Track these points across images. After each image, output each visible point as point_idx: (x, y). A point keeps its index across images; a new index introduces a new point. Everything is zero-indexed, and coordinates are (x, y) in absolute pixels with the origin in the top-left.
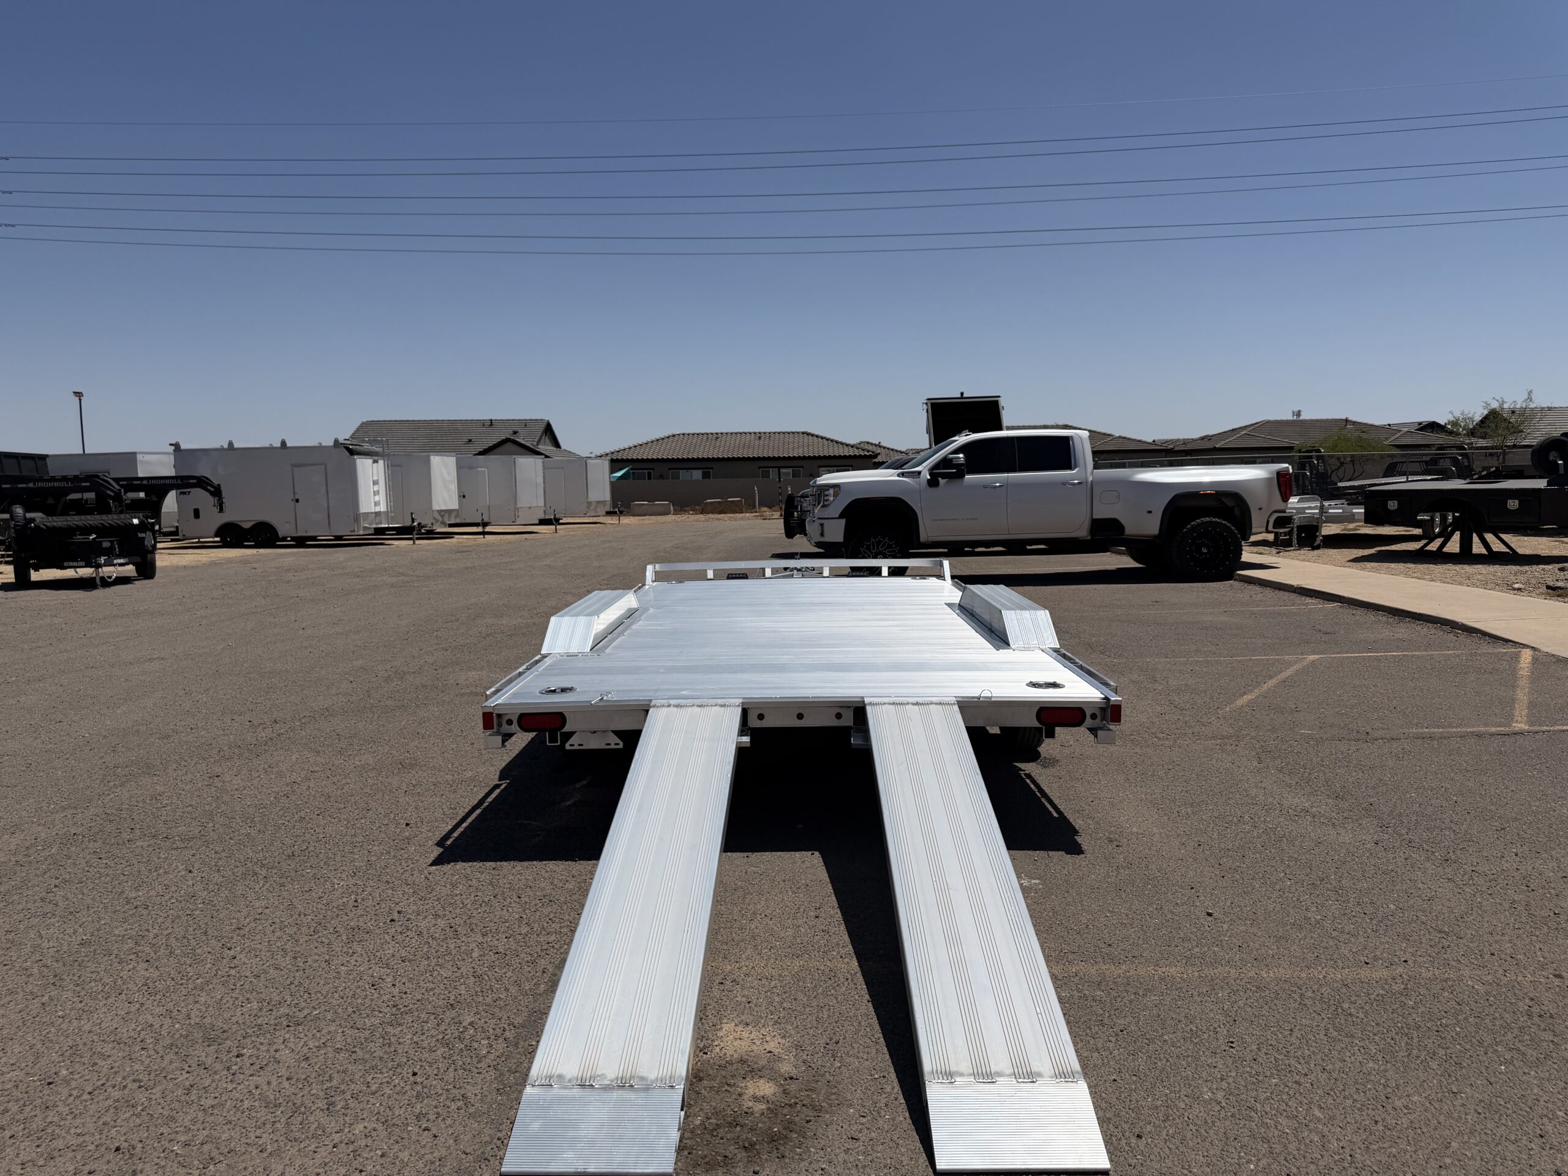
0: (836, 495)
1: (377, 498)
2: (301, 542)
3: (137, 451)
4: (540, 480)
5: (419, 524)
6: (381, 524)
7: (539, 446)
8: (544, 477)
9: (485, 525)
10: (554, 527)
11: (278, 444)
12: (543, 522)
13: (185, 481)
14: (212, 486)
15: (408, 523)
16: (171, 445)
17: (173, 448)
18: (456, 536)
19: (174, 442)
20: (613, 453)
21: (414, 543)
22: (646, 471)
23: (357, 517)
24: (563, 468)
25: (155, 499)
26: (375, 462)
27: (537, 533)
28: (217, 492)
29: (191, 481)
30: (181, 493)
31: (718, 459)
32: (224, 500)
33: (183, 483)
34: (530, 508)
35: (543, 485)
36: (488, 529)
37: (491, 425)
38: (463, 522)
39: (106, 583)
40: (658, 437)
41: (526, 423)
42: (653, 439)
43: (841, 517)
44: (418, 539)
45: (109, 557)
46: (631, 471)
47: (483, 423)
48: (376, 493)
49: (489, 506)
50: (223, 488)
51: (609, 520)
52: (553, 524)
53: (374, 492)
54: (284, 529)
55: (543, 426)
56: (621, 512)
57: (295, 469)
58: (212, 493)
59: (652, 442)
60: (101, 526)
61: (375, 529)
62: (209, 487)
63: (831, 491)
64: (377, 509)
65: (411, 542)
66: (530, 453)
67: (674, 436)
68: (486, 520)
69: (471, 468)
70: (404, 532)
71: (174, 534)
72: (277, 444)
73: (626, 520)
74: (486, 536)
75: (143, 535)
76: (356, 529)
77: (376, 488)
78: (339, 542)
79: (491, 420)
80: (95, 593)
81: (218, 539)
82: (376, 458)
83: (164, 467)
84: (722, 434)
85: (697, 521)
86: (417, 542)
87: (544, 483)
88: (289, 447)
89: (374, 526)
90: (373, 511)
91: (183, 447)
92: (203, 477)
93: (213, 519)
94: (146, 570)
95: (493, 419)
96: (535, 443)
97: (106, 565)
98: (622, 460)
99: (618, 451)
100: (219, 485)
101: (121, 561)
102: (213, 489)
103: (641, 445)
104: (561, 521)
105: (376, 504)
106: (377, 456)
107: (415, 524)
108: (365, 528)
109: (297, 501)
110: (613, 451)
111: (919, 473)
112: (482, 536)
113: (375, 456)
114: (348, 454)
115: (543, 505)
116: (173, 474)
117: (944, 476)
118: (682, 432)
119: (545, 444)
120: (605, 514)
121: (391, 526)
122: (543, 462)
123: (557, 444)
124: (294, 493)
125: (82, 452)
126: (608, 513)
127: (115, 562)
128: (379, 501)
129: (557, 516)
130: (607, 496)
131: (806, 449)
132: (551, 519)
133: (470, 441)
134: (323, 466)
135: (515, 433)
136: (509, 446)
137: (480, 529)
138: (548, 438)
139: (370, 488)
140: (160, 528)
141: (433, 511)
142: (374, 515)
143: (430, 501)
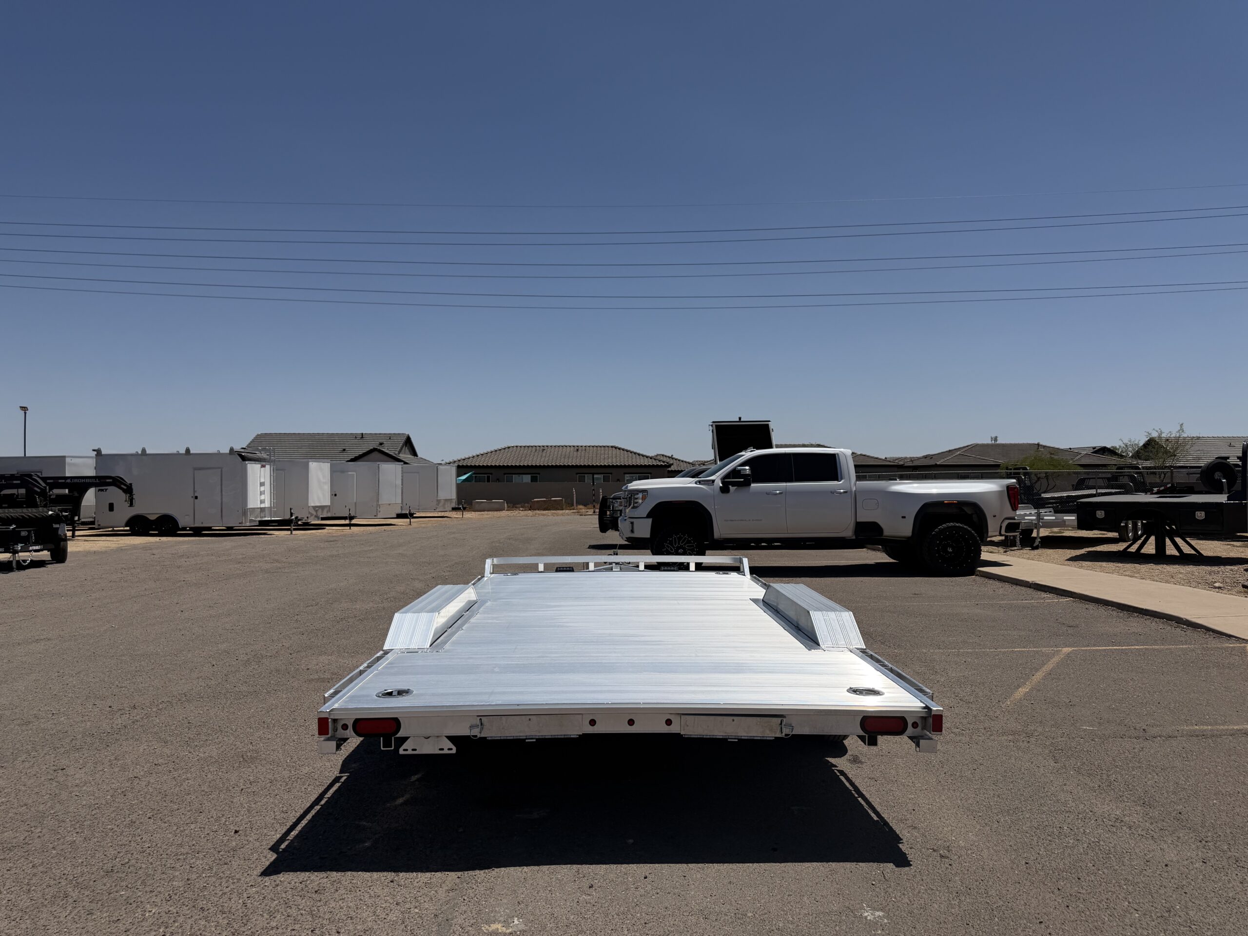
0: (644, 498)
1: (263, 497)
2: (197, 532)
3: (67, 455)
4: (399, 482)
5: (296, 518)
6: (265, 517)
7: (400, 455)
8: (402, 479)
9: (351, 518)
10: (408, 520)
11: (183, 451)
12: (400, 516)
13: (102, 481)
14: (125, 485)
15: (287, 517)
16: (94, 450)
17: (95, 453)
18: (327, 528)
19: (96, 448)
20: (459, 461)
21: (291, 533)
22: (486, 475)
23: (245, 511)
24: (417, 473)
25: (76, 494)
26: (263, 466)
27: (394, 525)
28: (128, 490)
29: (108, 480)
30: (99, 490)
31: (544, 467)
32: (134, 497)
33: (101, 482)
34: (389, 504)
35: (401, 486)
36: (354, 522)
37: (362, 438)
38: (334, 515)
39: (21, 566)
40: (496, 449)
41: (390, 436)
42: (493, 450)
43: (648, 516)
44: (295, 530)
45: (26, 544)
46: (474, 475)
47: (355, 436)
48: (262, 493)
49: (356, 503)
50: (133, 487)
51: (454, 514)
52: (408, 518)
53: (261, 492)
54: (184, 521)
55: (404, 439)
56: (464, 509)
57: (196, 471)
58: (125, 491)
59: (491, 452)
60: (21, 518)
61: (260, 521)
62: (123, 486)
63: (640, 495)
64: (263, 506)
65: (289, 532)
66: (390, 459)
67: (509, 448)
68: (352, 515)
69: (343, 472)
70: (284, 524)
71: (91, 524)
73: (468, 515)
74: (352, 528)
75: (57, 526)
76: (244, 521)
77: (262, 489)
78: (230, 532)
79: (362, 434)
80: (11, 575)
81: (128, 528)
82: (264, 463)
83: (88, 470)
84: (547, 446)
85: (526, 516)
86: (294, 532)
87: (402, 485)
88: (192, 454)
89: (259, 519)
90: (259, 506)
91: (104, 452)
92: (118, 477)
93: (123, 513)
94: (59, 556)
95: (364, 433)
96: (397, 452)
97: (21, 551)
98: (467, 467)
99: (464, 459)
100: (131, 484)
101: (37, 547)
102: (125, 487)
103: (482, 455)
104: (414, 515)
105: (262, 502)
106: (265, 462)
107: (293, 517)
108: (251, 521)
109: (196, 498)
110: (459, 459)
111: (713, 481)
112: (349, 528)
113: (263, 462)
114: (241, 460)
115: (400, 502)
116: (95, 475)
117: (734, 484)
118: (515, 445)
119: (405, 454)
120: (451, 509)
121: (273, 519)
122: (402, 468)
123: (414, 453)
124: (194, 491)
125: (23, 455)
126: (454, 509)
127: (31, 548)
128: (264, 500)
129: (412, 511)
130: (453, 495)
131: (614, 460)
132: (406, 514)
133: (344, 450)
134: (220, 470)
135: (381, 444)
136: (375, 455)
137: (347, 522)
138: (408, 449)
139: (259, 489)
140: (79, 519)
141: (309, 507)
142: (259, 510)
143: (307, 499)
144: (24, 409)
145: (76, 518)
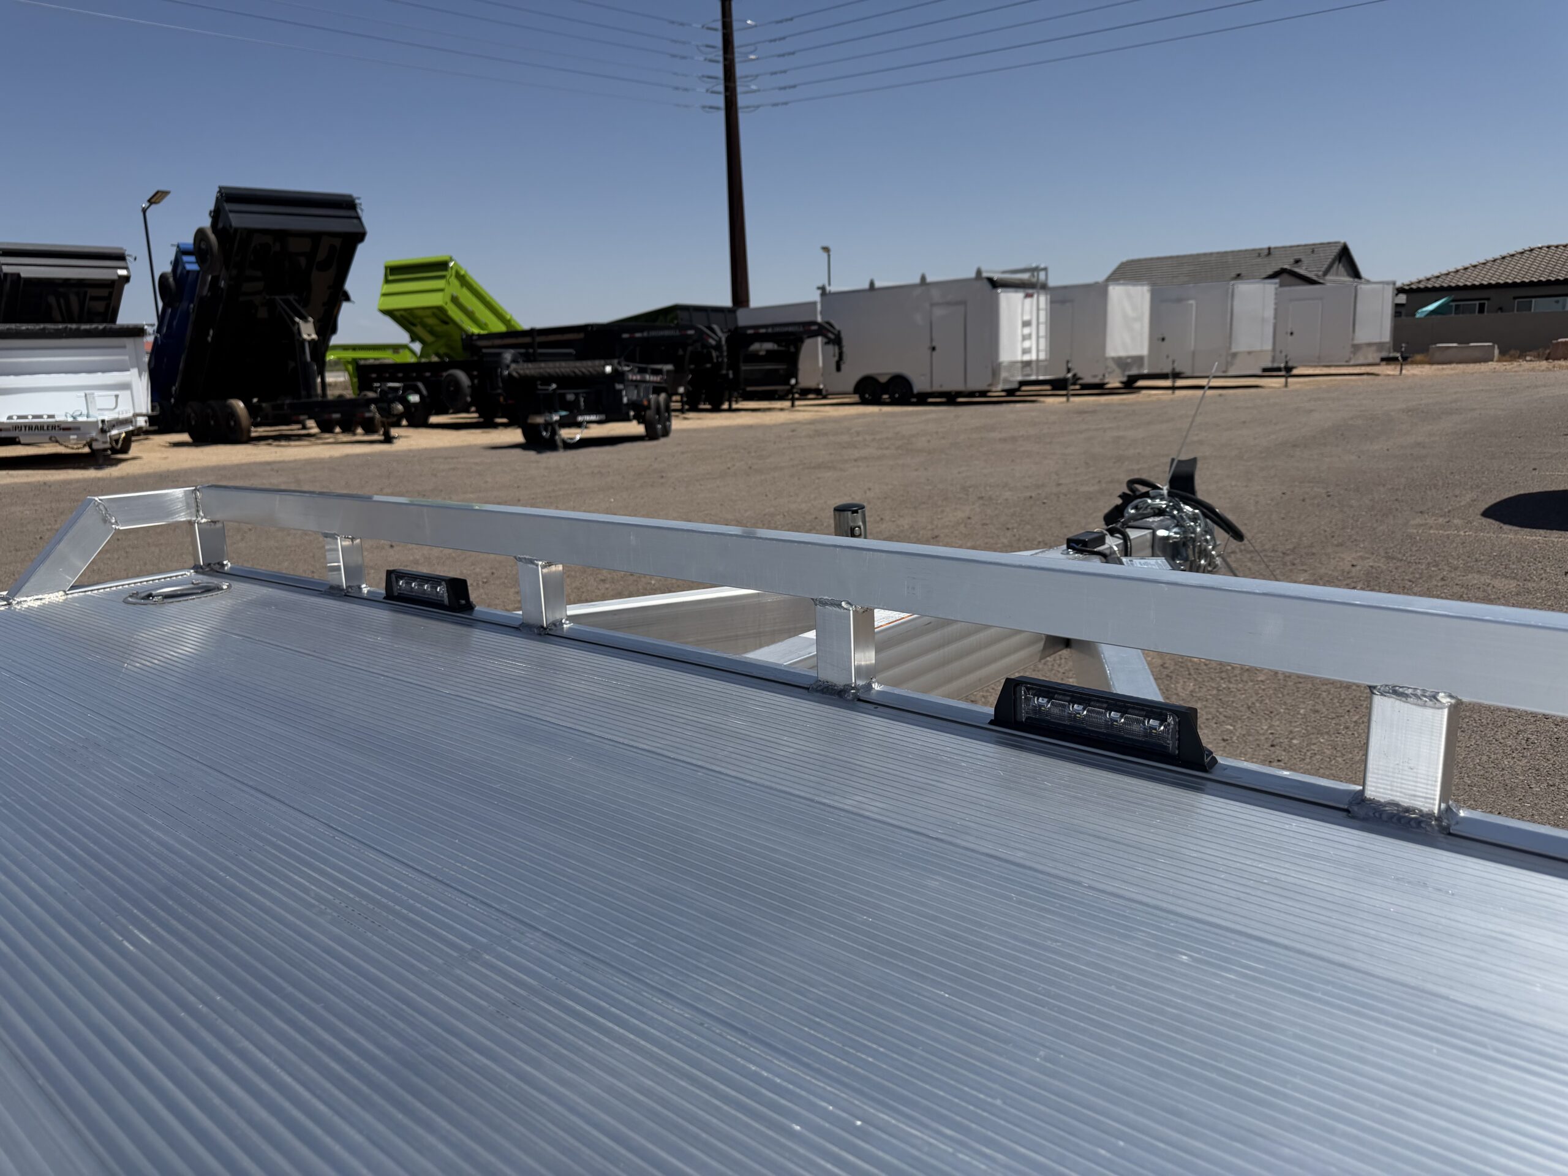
1: (1027, 344)
4: (1269, 313)
5: (1074, 375)
6: (1029, 375)
7: (1327, 277)
8: (1276, 310)
9: (1176, 376)
10: (1283, 380)
12: (1269, 372)
13: (806, 328)
15: (1062, 375)
17: (819, 292)
18: (1139, 392)
20: (1428, 280)
21: (1068, 400)
22: (1477, 303)
23: (996, 369)
24: (1320, 299)
26: (1028, 296)
27: (1257, 388)
28: (836, 340)
29: (813, 328)
34: (1251, 352)
35: (1273, 321)
36: (1179, 382)
37: (1269, 254)
38: (1154, 372)
40: (1505, 254)
41: (1313, 249)
42: (1497, 256)
44: (1072, 395)
45: (571, 411)
46: (1453, 304)
47: (1258, 253)
48: (1025, 338)
49: (1194, 353)
51: (1390, 370)
52: (1282, 376)
53: (1024, 336)
54: (920, 385)
55: (1336, 250)
56: (1405, 359)
57: (934, 309)
59: (1495, 261)
60: (563, 374)
61: (1020, 383)
62: (829, 335)
64: (1026, 358)
65: (1064, 399)
66: (1298, 281)
67: (1531, 250)
68: (1178, 370)
70: (1059, 385)
72: (917, 280)
73: (1410, 370)
74: (1176, 392)
76: (993, 383)
77: (1027, 331)
81: (858, 395)
82: (1030, 291)
85: (1533, 370)
86: (1072, 399)
87: (1275, 318)
88: (929, 283)
89: (1019, 379)
90: (1020, 359)
91: (829, 289)
93: (851, 375)
96: (1320, 273)
99: (1438, 277)
101: (593, 418)
103: (1475, 266)
104: (1295, 372)
105: (1026, 351)
106: (1032, 289)
107: (1070, 375)
108: (1006, 381)
109: (934, 349)
113: (1028, 289)
114: (990, 287)
115: (1268, 347)
118: (1546, 244)
119: (1337, 274)
120: (1377, 361)
121: (1042, 378)
122: (1277, 289)
123: (1355, 273)
124: (932, 340)
126: (1388, 360)
127: (580, 419)
128: (1031, 347)
129: (1290, 364)
130: (1386, 336)
132: (1280, 369)
134: (963, 304)
135: (1297, 261)
138: (1344, 266)
139: (1020, 331)
140: (797, 383)
141: (1106, 359)
142: (1019, 365)
143: (1103, 346)
144: (826, 249)
145: (793, 381)
